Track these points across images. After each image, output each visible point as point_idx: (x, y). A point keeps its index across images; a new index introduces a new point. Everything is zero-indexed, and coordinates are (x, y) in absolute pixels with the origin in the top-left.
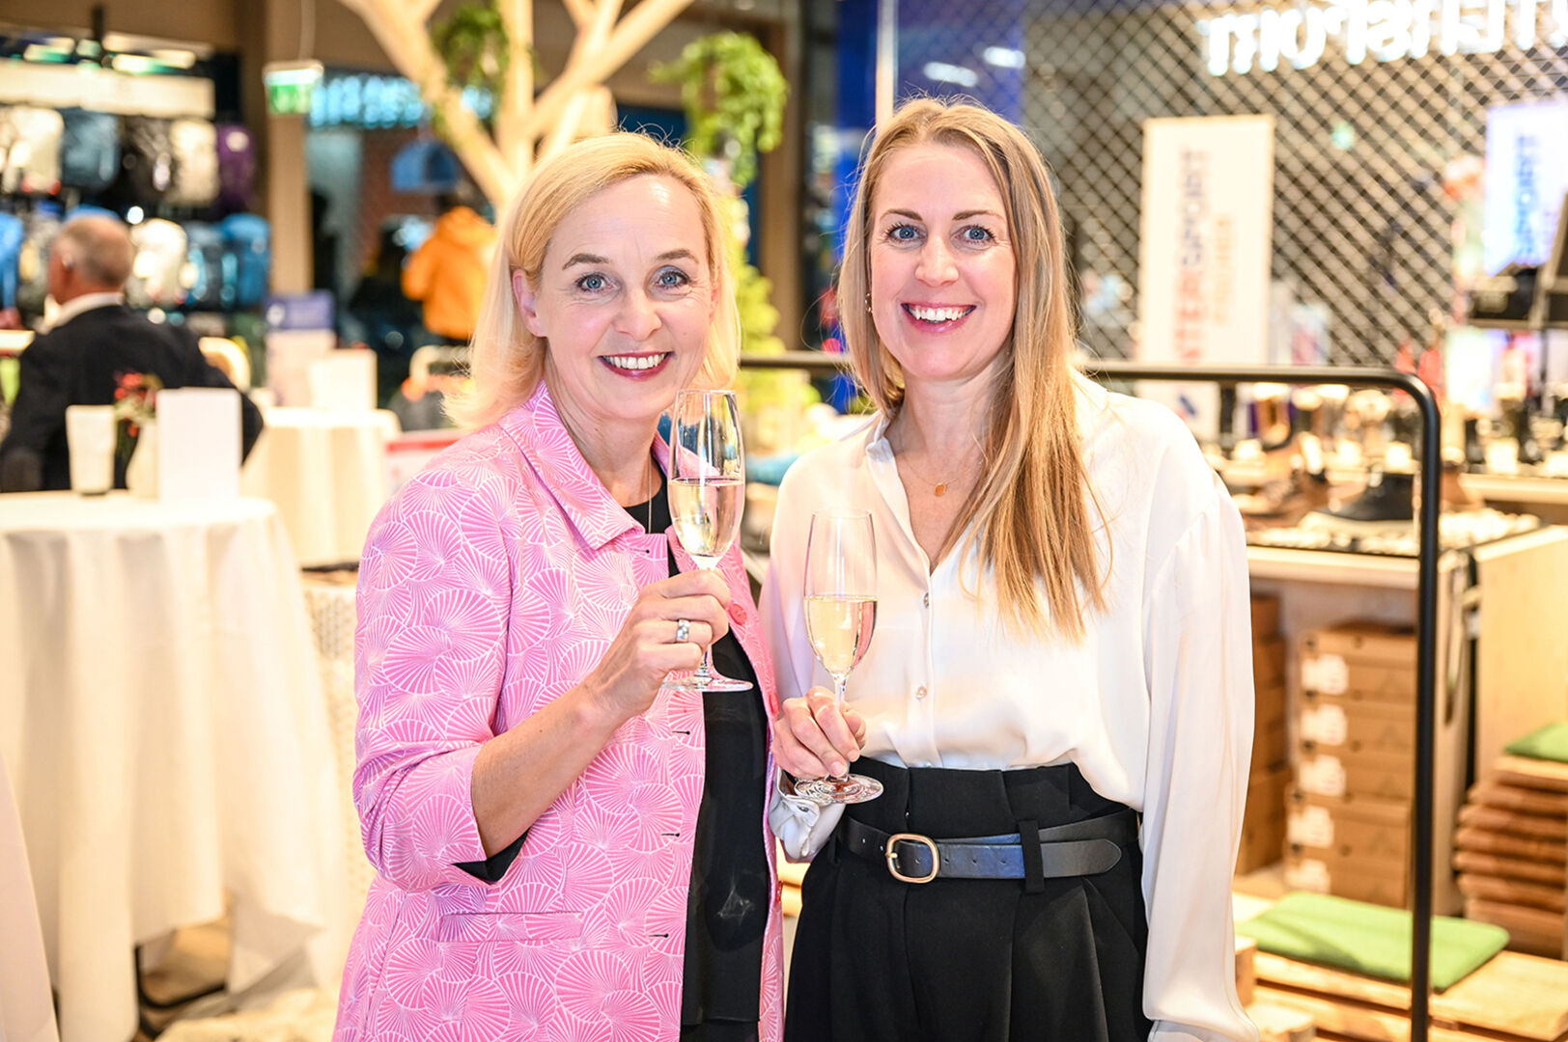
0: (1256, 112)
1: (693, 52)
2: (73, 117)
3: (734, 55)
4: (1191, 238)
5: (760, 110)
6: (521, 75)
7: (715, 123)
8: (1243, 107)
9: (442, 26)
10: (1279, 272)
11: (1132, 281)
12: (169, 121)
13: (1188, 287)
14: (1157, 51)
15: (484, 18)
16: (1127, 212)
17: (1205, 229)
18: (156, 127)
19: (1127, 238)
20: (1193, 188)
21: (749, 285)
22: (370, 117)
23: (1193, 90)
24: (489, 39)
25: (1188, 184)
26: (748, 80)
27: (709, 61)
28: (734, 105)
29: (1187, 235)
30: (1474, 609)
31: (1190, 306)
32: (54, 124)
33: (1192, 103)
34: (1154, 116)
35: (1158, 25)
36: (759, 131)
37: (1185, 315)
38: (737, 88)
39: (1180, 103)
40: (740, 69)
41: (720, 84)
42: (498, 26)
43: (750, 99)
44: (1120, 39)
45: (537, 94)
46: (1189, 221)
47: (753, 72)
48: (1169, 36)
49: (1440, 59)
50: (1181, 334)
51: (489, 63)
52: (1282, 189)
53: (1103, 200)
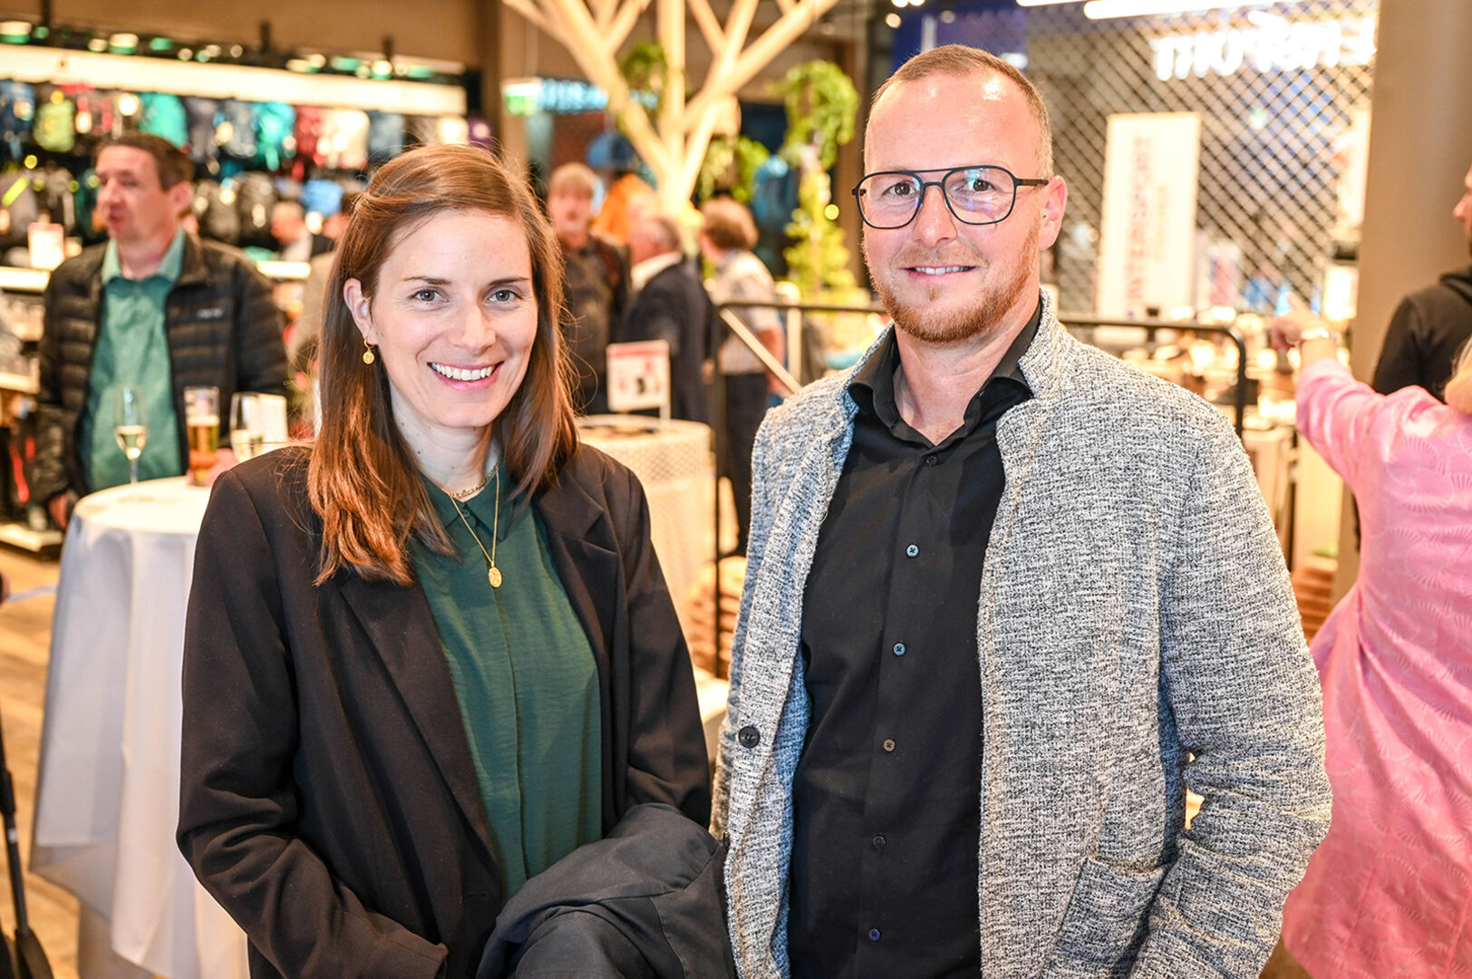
0: (1190, 109)
1: (794, 75)
2: (374, 116)
3: (823, 77)
4: (1139, 200)
5: (839, 115)
6: (677, 88)
7: (809, 123)
8: (1180, 105)
9: (624, 56)
10: (1202, 222)
11: (1097, 227)
12: (435, 117)
13: (1136, 234)
14: (1120, 65)
15: (652, 51)
16: (1094, 178)
17: (1149, 194)
18: (426, 122)
19: (1094, 197)
20: (1142, 164)
21: (830, 233)
22: (562, 106)
23: (1144, 91)
24: (656, 67)
25: (1139, 160)
26: (830, 95)
27: (805, 82)
28: (822, 112)
29: (1137, 197)
30: (1294, 463)
31: (1137, 248)
32: (363, 121)
33: (1144, 102)
34: (1116, 112)
35: (1121, 46)
36: (838, 130)
37: (1134, 254)
38: (824, 100)
39: (1136, 103)
40: (826, 87)
41: (812, 97)
42: (662, 58)
43: (832, 108)
44: (1094, 57)
45: (688, 99)
46: (1138, 188)
47: (836, 88)
48: (1129, 54)
49: (1322, 72)
50: (1130, 268)
51: (655, 81)
52: (1206, 164)
53: (1079, 170)
